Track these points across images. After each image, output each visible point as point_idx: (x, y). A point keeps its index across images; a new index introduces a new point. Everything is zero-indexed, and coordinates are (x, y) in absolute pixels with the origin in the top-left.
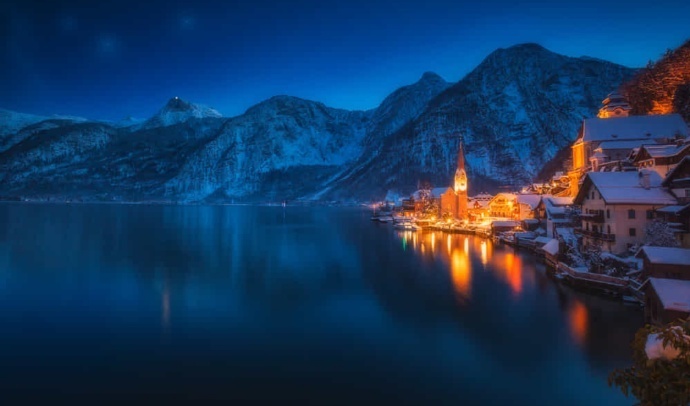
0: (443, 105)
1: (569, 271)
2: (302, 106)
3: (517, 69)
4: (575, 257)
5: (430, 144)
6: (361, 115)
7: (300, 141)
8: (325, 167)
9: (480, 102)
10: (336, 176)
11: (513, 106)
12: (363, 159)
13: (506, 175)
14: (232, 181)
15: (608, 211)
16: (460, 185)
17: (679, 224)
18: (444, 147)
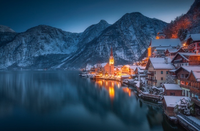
0: (107, 32)
1: (142, 93)
2: (52, 30)
3: (133, 21)
4: (145, 88)
5: (103, 47)
6: (77, 35)
7: (52, 44)
8: (62, 55)
9: (121, 32)
10: (67, 58)
11: (131, 34)
12: (77, 52)
13: (129, 58)
14: (21, 60)
15: (155, 71)
16: (112, 62)
17: (175, 76)
18: (108, 48)
